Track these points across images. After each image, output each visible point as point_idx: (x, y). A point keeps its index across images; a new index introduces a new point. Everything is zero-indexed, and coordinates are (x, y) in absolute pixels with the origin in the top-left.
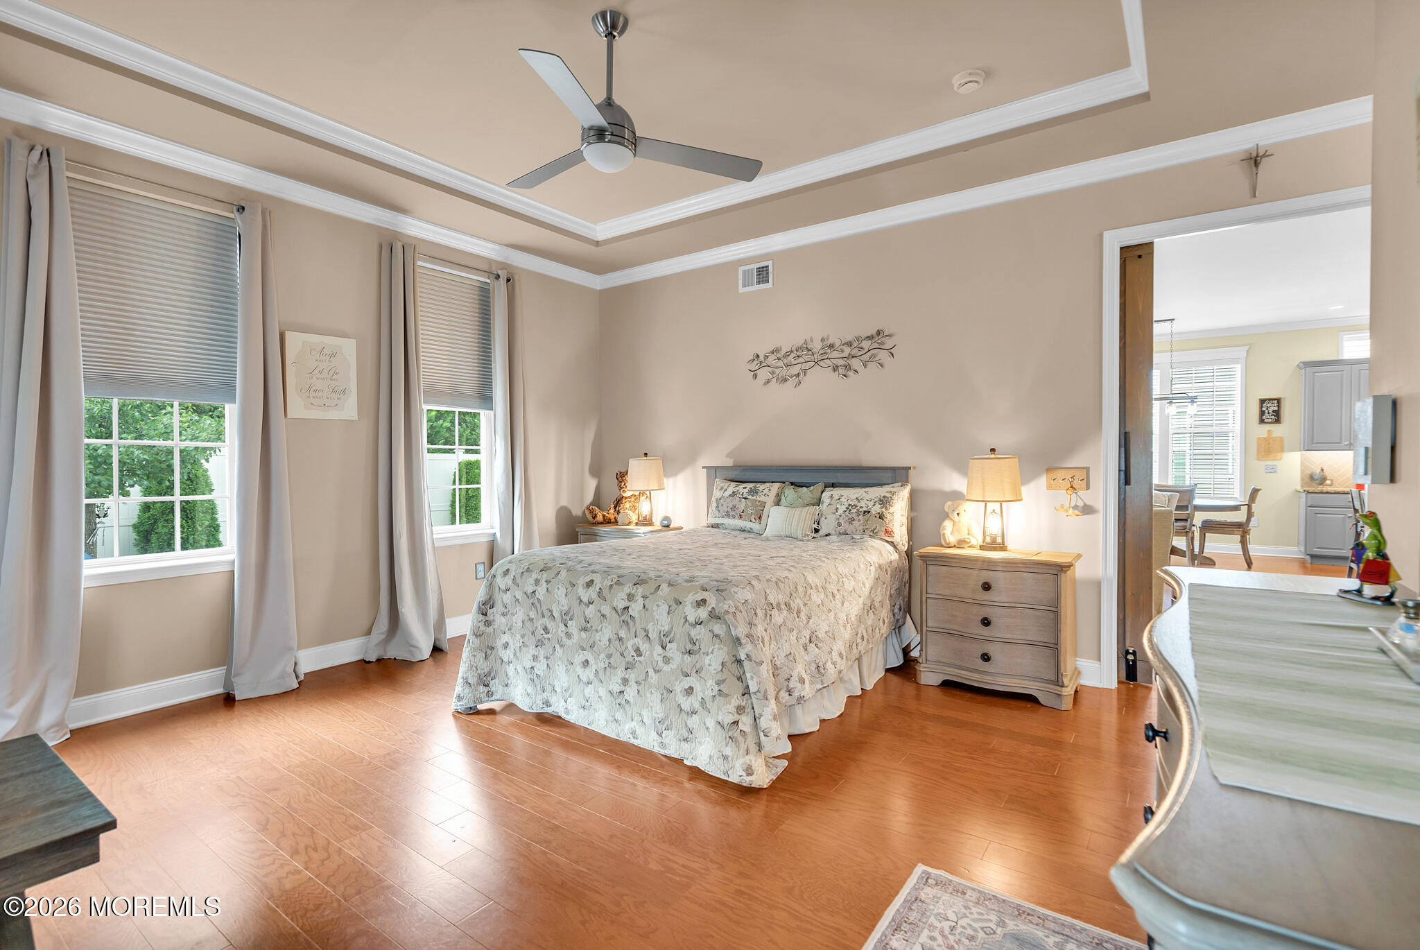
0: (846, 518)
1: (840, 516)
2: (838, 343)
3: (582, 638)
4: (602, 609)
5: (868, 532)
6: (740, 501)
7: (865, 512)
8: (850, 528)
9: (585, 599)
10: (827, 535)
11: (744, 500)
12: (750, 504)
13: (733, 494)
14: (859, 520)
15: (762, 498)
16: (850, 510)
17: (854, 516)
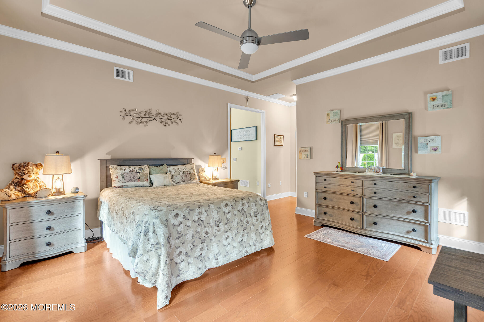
0: (184, 176)
1: (182, 175)
2: (162, 113)
3: (226, 228)
4: (234, 213)
5: (191, 179)
6: (137, 174)
7: (190, 173)
8: (186, 179)
9: (226, 212)
10: (178, 183)
11: (138, 173)
12: (142, 175)
13: (131, 171)
14: (189, 176)
15: (146, 172)
16: (185, 173)
17: (187, 174)
